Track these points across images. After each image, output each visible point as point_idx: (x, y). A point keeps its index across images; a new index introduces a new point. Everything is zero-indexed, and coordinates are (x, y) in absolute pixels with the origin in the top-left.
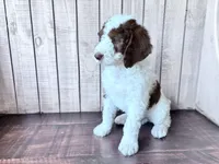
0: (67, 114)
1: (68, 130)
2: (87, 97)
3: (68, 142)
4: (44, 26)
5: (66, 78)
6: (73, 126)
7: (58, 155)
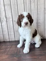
0: (12, 41)
1: (10, 46)
2: (17, 36)
3: (9, 50)
5: (10, 31)
6: (12, 45)
7: (6, 54)
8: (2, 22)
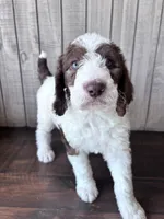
8: (23, 57)
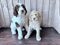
4: (10, 5)
